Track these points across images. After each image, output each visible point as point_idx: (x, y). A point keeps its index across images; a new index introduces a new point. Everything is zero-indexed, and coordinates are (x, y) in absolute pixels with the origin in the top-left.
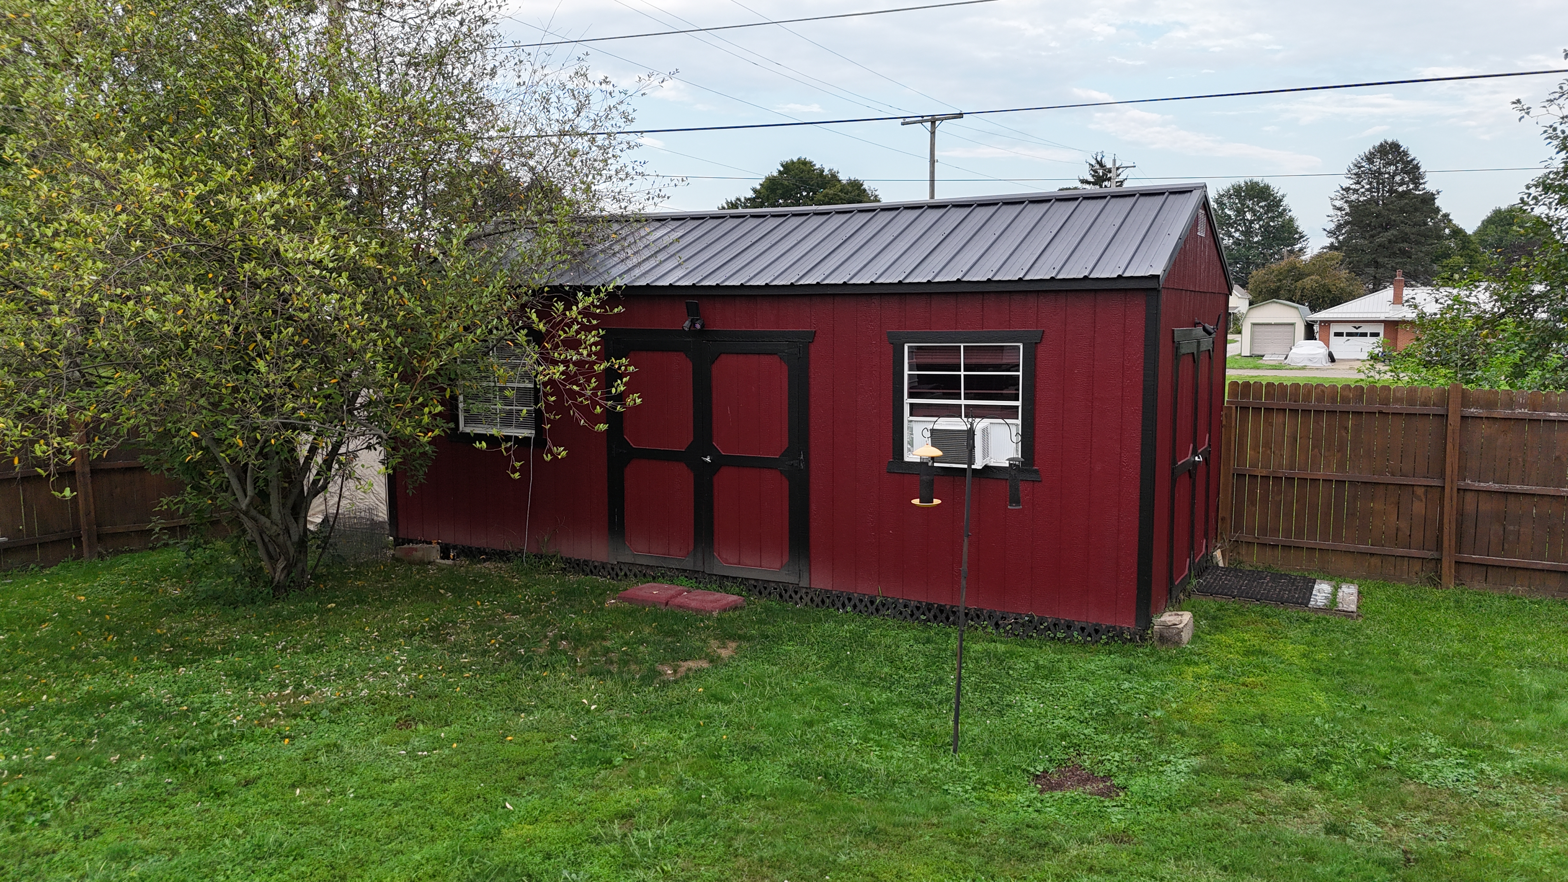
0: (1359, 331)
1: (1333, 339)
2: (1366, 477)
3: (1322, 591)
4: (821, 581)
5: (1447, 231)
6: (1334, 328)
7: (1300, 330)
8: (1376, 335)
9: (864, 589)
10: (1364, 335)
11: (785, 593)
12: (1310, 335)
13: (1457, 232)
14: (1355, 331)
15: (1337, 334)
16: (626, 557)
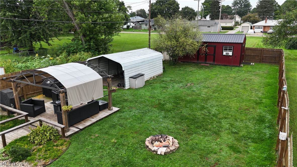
0: (259, 27)
1: (255, 29)
2: (256, 55)
3: (251, 64)
4: (215, 63)
5: (277, 5)
6: (255, 27)
7: (250, 27)
8: (262, 28)
9: (219, 64)
10: (260, 28)
11: (213, 64)
12: (251, 28)
13: (279, 6)
14: (258, 27)
15: (256, 28)
16: (198, 62)
